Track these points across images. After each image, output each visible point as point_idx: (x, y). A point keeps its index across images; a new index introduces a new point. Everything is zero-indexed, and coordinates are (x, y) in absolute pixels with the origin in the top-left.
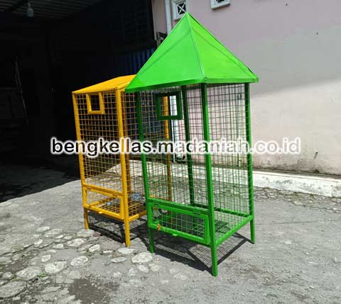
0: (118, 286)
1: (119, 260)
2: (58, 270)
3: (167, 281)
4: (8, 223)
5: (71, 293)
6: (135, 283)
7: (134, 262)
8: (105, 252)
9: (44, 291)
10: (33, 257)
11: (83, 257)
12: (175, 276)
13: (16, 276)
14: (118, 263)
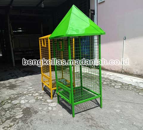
0: (37, 112)
1: (44, 103)
2: (24, 103)
3: (55, 115)
4: (22, 84)
5: (22, 112)
6: (43, 113)
7: (49, 105)
8: (42, 100)
9: (15, 109)
10: (20, 97)
11: (34, 100)
12: (59, 114)
13: (11, 102)
14: (44, 104)
